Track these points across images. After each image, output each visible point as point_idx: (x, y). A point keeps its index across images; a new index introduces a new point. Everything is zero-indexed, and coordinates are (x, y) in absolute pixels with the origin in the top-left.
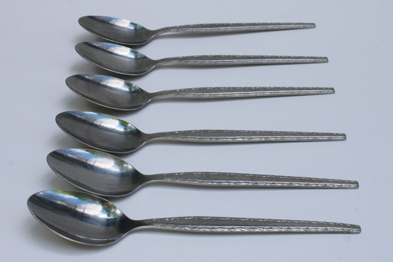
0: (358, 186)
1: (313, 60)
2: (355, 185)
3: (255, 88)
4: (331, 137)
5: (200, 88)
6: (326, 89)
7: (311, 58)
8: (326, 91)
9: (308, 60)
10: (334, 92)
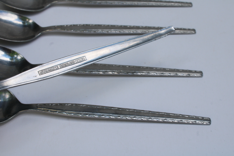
0: (210, 123)
1: (180, 5)
2: (207, 122)
3: (130, 26)
4: (189, 73)
5: (84, 25)
6: (189, 30)
7: (179, 2)
8: (189, 32)
9: (176, 4)
10: (195, 33)
